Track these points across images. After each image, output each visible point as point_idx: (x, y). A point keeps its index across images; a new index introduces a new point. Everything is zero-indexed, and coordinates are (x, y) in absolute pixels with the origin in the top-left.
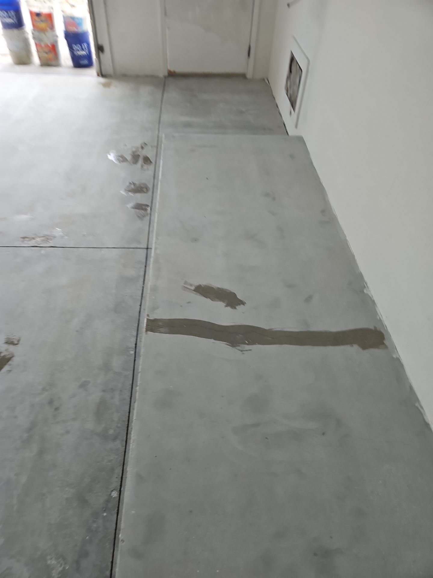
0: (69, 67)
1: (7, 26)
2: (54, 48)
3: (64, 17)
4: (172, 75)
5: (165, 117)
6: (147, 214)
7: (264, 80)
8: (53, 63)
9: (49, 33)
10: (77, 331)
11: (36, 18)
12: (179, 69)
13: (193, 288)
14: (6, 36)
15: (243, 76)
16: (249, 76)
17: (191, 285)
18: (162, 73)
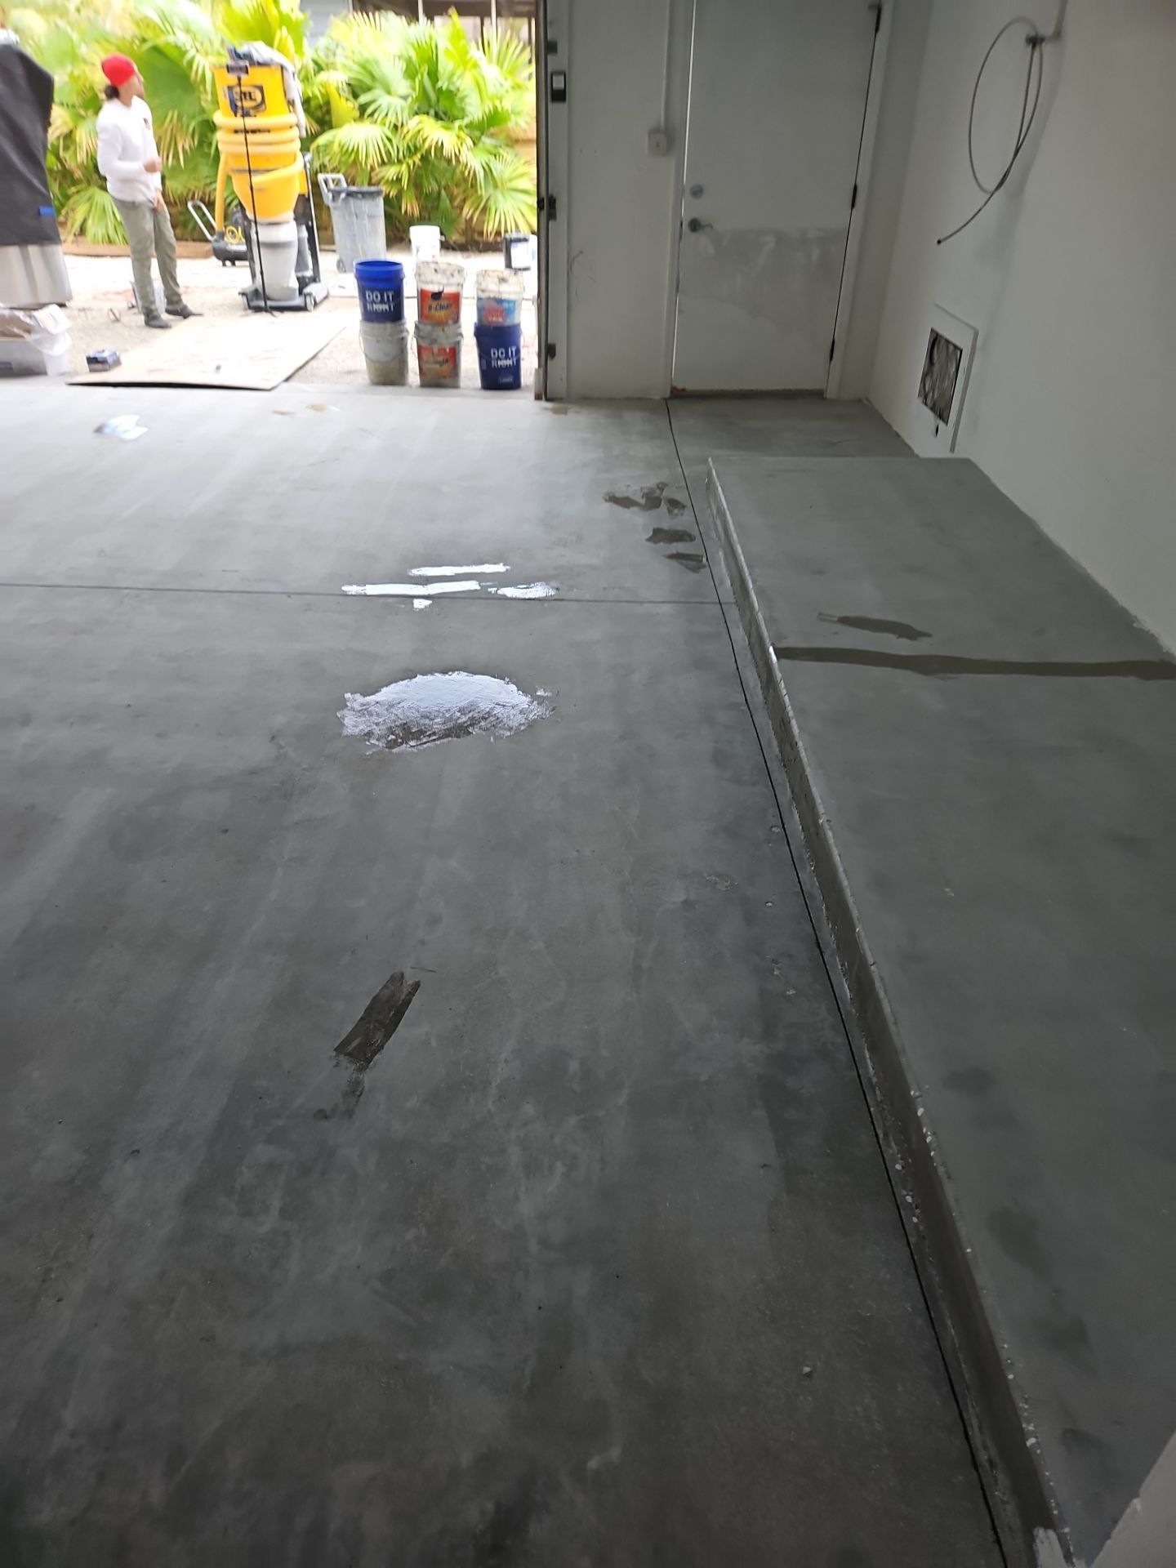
0: (475, 389)
1: (369, 316)
2: (453, 355)
3: (479, 299)
4: (678, 395)
5: (685, 451)
6: (705, 566)
7: (860, 401)
8: (447, 381)
9: (449, 329)
10: (644, 685)
11: (430, 302)
12: (693, 385)
13: (836, 619)
14: (364, 333)
15: (818, 395)
16: (830, 394)
17: (832, 617)
18: (660, 391)
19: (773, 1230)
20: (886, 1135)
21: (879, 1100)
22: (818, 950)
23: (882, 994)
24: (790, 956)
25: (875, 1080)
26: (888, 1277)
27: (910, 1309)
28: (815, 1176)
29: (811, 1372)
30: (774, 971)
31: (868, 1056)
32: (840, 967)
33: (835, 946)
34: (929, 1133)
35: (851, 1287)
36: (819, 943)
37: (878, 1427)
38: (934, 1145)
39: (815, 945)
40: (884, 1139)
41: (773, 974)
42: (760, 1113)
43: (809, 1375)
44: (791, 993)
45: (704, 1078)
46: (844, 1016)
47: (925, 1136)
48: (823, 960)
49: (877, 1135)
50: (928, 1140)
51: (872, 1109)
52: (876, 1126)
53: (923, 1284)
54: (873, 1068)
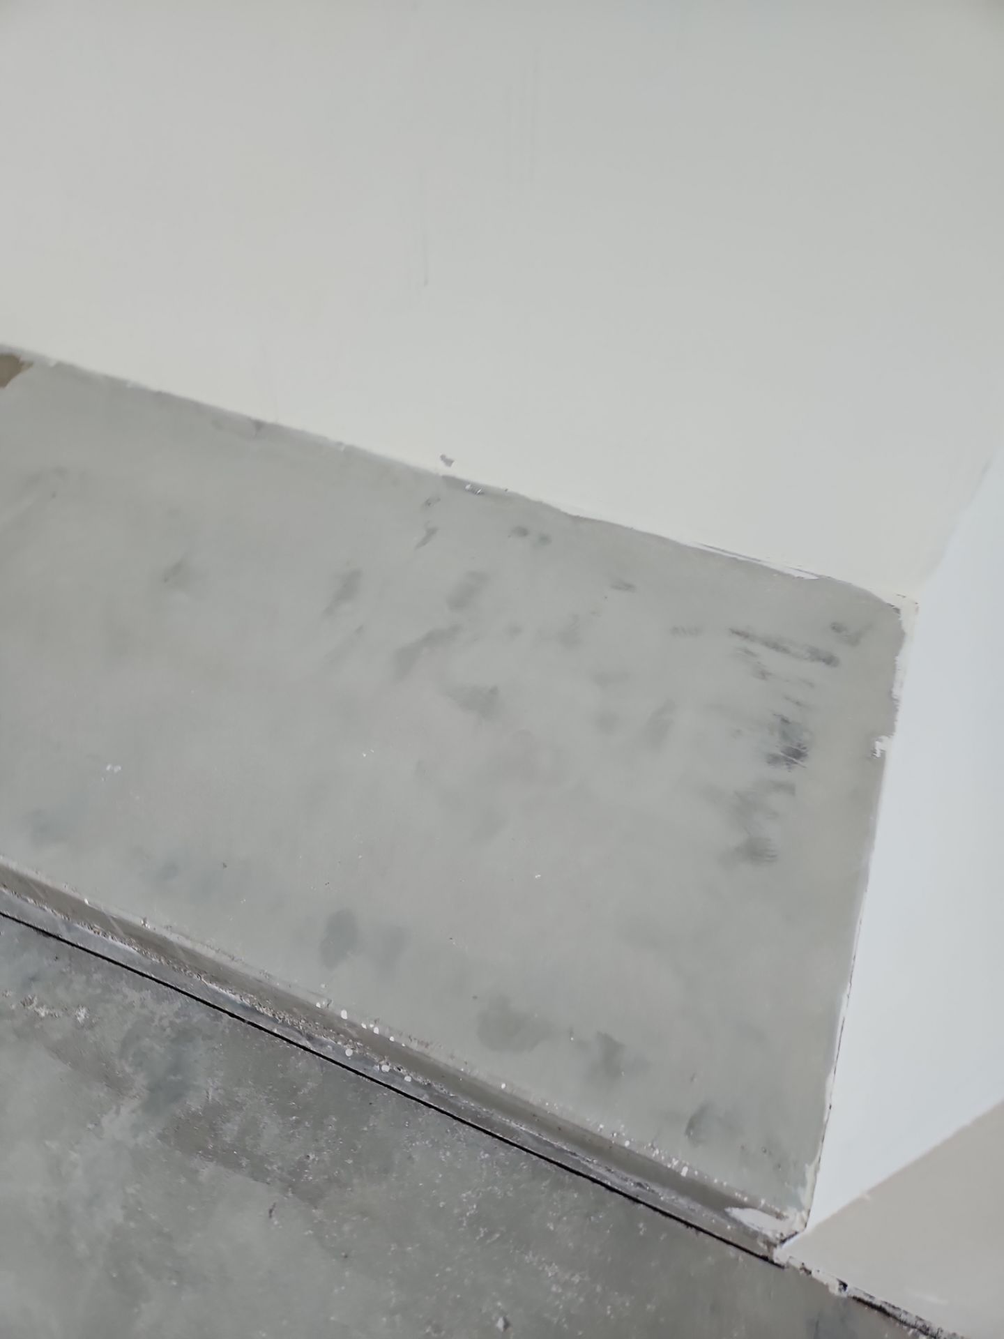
19: (346, 1257)
20: (310, 1038)
21: (271, 1015)
22: (51, 939)
23: (188, 944)
24: (33, 979)
25: (247, 1002)
26: (448, 1154)
27: (487, 1155)
28: (312, 1157)
29: (505, 1320)
30: (38, 1014)
31: (217, 988)
32: (91, 932)
33: (60, 916)
34: (371, 1026)
35: (442, 1204)
36: (43, 931)
37: (576, 1279)
38: (387, 1031)
39: (42, 938)
40: (313, 1043)
41: (42, 1019)
42: (207, 1170)
43: (507, 1325)
44: (83, 1016)
45: (118, 1215)
46: (153, 976)
47: (371, 1031)
48: (68, 943)
49: (305, 1049)
50: (376, 1031)
51: (275, 1031)
52: (295, 1041)
53: (470, 1121)
54: (235, 994)
